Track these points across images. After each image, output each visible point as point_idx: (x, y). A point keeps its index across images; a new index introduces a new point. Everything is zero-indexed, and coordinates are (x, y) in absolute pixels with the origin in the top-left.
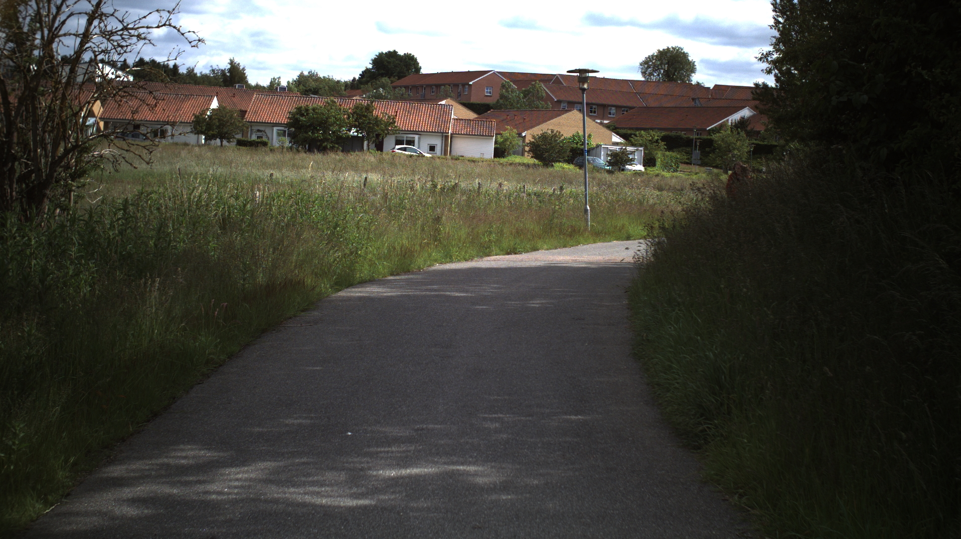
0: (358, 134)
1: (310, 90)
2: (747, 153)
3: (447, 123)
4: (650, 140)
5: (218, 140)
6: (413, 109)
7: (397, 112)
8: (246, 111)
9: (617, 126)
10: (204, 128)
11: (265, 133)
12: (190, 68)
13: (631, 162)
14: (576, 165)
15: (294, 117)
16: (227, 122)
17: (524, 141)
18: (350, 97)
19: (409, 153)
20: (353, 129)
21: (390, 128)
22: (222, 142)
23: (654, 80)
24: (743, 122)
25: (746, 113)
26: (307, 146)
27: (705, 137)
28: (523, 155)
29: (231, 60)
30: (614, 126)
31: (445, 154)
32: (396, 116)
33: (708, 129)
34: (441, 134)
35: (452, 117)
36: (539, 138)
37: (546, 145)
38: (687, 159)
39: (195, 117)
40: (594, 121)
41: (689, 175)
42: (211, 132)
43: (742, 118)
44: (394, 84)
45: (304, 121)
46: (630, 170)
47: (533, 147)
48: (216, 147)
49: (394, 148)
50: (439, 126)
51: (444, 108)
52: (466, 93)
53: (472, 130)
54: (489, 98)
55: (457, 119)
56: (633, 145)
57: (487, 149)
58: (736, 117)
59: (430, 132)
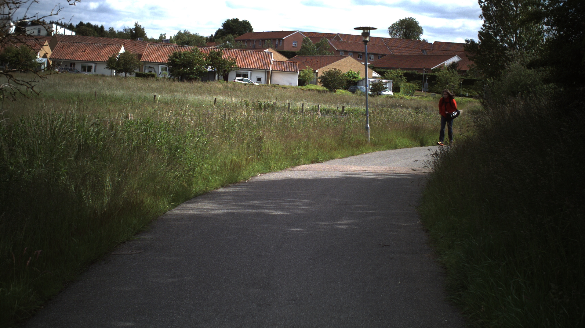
0: (212, 70)
1: (185, 42)
2: (458, 84)
3: (269, 63)
4: (396, 76)
5: (124, 74)
6: (247, 55)
7: (237, 56)
8: (142, 55)
9: (375, 67)
10: (115, 65)
11: (154, 69)
12: (111, 28)
13: (384, 89)
14: (350, 91)
15: (172, 59)
16: (129, 62)
17: (317, 75)
18: (208, 46)
19: (245, 82)
20: (209, 67)
21: (232, 67)
22: (126, 74)
23: (397, 38)
24: (454, 65)
25: (456, 59)
26: (180, 77)
27: (430, 74)
28: (316, 84)
29: (136, 23)
30: (373, 66)
31: (268, 83)
32: (237, 59)
33: (432, 69)
34: (265, 71)
35: (272, 60)
36: (327, 73)
37: (331, 78)
38: (418, 88)
39: (109, 58)
40: (361, 63)
41: (421, 98)
42: (119, 68)
43: (454, 62)
44: (236, 39)
45: (178, 61)
46: (384, 95)
47: (323, 80)
48: (123, 77)
49: (235, 79)
50: (263, 65)
51: (267, 54)
52: (281, 45)
53: (285, 68)
54: (295, 48)
55: (275, 61)
56: (386, 79)
57: (293, 80)
58: (450, 61)
59: (258, 69)
